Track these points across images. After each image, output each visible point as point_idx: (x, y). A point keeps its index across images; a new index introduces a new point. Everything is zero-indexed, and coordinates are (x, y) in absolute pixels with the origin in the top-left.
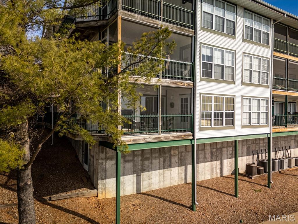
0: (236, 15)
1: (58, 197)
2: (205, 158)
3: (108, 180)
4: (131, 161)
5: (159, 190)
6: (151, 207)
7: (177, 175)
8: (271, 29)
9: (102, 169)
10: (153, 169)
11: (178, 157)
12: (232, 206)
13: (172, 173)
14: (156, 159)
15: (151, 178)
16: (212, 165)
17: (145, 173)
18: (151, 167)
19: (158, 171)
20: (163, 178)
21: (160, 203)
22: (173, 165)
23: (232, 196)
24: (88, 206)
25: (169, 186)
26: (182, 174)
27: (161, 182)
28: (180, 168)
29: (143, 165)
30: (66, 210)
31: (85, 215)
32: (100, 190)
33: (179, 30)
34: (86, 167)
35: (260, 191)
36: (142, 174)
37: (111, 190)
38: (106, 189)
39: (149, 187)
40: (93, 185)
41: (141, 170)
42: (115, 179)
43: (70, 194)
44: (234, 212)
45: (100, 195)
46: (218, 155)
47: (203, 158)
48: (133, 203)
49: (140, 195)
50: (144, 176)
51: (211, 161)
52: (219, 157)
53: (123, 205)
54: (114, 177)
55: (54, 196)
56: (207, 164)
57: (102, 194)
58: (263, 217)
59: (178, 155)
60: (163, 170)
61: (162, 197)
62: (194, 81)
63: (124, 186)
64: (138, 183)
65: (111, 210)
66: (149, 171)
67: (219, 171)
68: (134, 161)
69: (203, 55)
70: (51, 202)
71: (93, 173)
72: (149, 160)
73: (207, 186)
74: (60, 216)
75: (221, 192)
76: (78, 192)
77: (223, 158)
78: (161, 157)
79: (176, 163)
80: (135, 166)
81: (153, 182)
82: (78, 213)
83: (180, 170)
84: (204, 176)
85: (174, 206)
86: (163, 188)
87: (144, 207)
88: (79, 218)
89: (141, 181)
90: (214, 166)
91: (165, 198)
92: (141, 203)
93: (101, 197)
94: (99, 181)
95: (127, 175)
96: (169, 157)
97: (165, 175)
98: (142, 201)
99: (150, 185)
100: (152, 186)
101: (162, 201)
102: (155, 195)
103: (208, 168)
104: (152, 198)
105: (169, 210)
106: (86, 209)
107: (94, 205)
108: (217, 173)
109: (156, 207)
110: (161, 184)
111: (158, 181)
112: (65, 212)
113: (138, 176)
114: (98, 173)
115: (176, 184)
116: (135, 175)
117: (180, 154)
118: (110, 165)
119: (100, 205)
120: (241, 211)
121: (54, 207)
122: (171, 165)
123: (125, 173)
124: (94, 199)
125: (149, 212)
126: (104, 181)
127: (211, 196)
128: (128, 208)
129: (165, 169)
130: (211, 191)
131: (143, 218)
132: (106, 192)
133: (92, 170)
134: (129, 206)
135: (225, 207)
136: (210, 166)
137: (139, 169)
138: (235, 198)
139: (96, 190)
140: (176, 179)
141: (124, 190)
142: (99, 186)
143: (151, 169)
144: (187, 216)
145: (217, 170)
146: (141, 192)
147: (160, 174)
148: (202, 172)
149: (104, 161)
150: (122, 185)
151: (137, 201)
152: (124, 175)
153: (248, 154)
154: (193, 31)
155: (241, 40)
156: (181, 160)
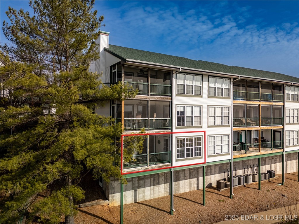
0: (202, 81)
1: (85, 205)
2: (185, 176)
3: (115, 194)
4: (131, 181)
5: (150, 201)
6: (143, 212)
7: (163, 189)
8: (231, 85)
9: (112, 187)
10: (146, 186)
11: (165, 177)
12: (198, 212)
13: (160, 188)
14: (148, 179)
15: (145, 192)
16: (190, 182)
17: (141, 189)
18: (145, 185)
19: (150, 187)
20: (153, 192)
21: (150, 210)
22: (160, 182)
23: (201, 204)
24: (103, 211)
25: (158, 197)
26: (167, 188)
27: (151, 195)
28: (166, 184)
29: (139, 183)
30: (89, 214)
31: (101, 217)
32: (110, 201)
33: (161, 99)
34: (101, 184)
35: (223, 201)
36: (138, 189)
37: (117, 200)
38: (114, 200)
39: (143, 198)
40: (106, 197)
41: (137, 187)
42: (120, 193)
43: (91, 203)
44: (199, 215)
45: (110, 204)
46: (195, 174)
47: (183, 176)
48: (132, 210)
49: (137, 204)
50: (140, 191)
51: (190, 178)
52: (196, 175)
53: (125, 211)
54: (119, 192)
55: (82, 204)
56: (186, 181)
57: (112, 203)
58: (218, 220)
59: (164, 175)
60: (153, 186)
61: (152, 205)
62: (171, 130)
63: (126, 198)
64: (135, 196)
65: (117, 213)
66: (143, 188)
67: (196, 186)
68: (133, 181)
69: (177, 111)
70: (80, 208)
71: (106, 189)
72: (143, 180)
73: (184, 197)
74: (87, 218)
75: (194, 202)
76: (96, 202)
77: (199, 176)
78: (152, 177)
79: (163, 181)
80: (133, 184)
81: (146, 195)
82: (97, 216)
83: (165, 186)
84: (184, 190)
85: (159, 211)
86: (153, 199)
87: (139, 212)
88: (98, 219)
89: (138, 195)
90: (192, 182)
91: (153, 206)
92: (137, 209)
93: (111, 205)
94: (110, 195)
95: (128, 191)
96: (157, 177)
97: (155, 190)
98: (138, 208)
99: (144, 197)
100: (146, 198)
101: (151, 208)
102: (147, 204)
103: (187, 184)
104: (145, 206)
105: (155, 214)
106: (102, 213)
107: (107, 210)
108: (194, 187)
109: (146, 212)
110: (152, 196)
111: (150, 194)
112: (89, 215)
113: (135, 191)
114: (109, 190)
115: (162, 196)
116: (133, 190)
117: (165, 175)
118: (117, 184)
119: (110, 210)
120: (204, 215)
121: (82, 212)
122: (159, 183)
123: (127, 189)
124: (107, 207)
125: (142, 215)
126: (113, 195)
127: (185, 205)
128: (128, 213)
129: (155, 185)
130: (187, 201)
131: (138, 219)
132: (114, 202)
133: (105, 187)
134: (129, 211)
135: (194, 212)
136: (189, 182)
137: (136, 186)
138: (203, 206)
139: (108, 201)
140: (163, 192)
141: (126, 200)
142: (110, 198)
143: (144, 186)
144: (166, 218)
145: (195, 185)
146: (138, 202)
147: (151, 189)
148: (183, 187)
149: (113, 182)
150: (125, 197)
151: (134, 208)
152: (126, 190)
153: (220, 172)
154: (171, 97)
155: (207, 97)
156: (166, 179)
